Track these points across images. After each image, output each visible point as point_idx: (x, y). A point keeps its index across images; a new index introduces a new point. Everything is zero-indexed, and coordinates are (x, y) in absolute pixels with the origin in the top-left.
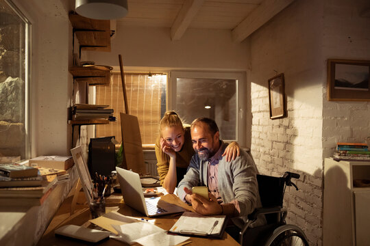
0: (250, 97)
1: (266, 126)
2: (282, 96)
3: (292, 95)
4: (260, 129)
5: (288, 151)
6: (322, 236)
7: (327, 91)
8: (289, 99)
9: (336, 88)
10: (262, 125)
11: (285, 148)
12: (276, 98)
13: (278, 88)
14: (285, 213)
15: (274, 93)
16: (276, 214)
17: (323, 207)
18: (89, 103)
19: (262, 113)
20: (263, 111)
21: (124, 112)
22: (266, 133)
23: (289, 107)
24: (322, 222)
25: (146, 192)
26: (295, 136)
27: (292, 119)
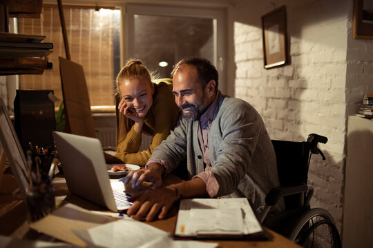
0: (233, 42)
1: (256, 78)
2: (283, 37)
3: (298, 34)
4: (249, 83)
5: (292, 110)
6: (343, 217)
7: (353, 25)
8: (293, 40)
9: (364, 21)
10: (251, 78)
11: (287, 106)
12: (274, 40)
13: (277, 26)
14: (311, 192)
15: (270, 35)
16: (299, 195)
17: (344, 180)
18: (10, 32)
19: (251, 62)
20: (253, 60)
21: (65, 57)
22: (257, 88)
23: (293, 50)
24: (342, 200)
25: (112, 171)
26: (302, 88)
27: (298, 66)
